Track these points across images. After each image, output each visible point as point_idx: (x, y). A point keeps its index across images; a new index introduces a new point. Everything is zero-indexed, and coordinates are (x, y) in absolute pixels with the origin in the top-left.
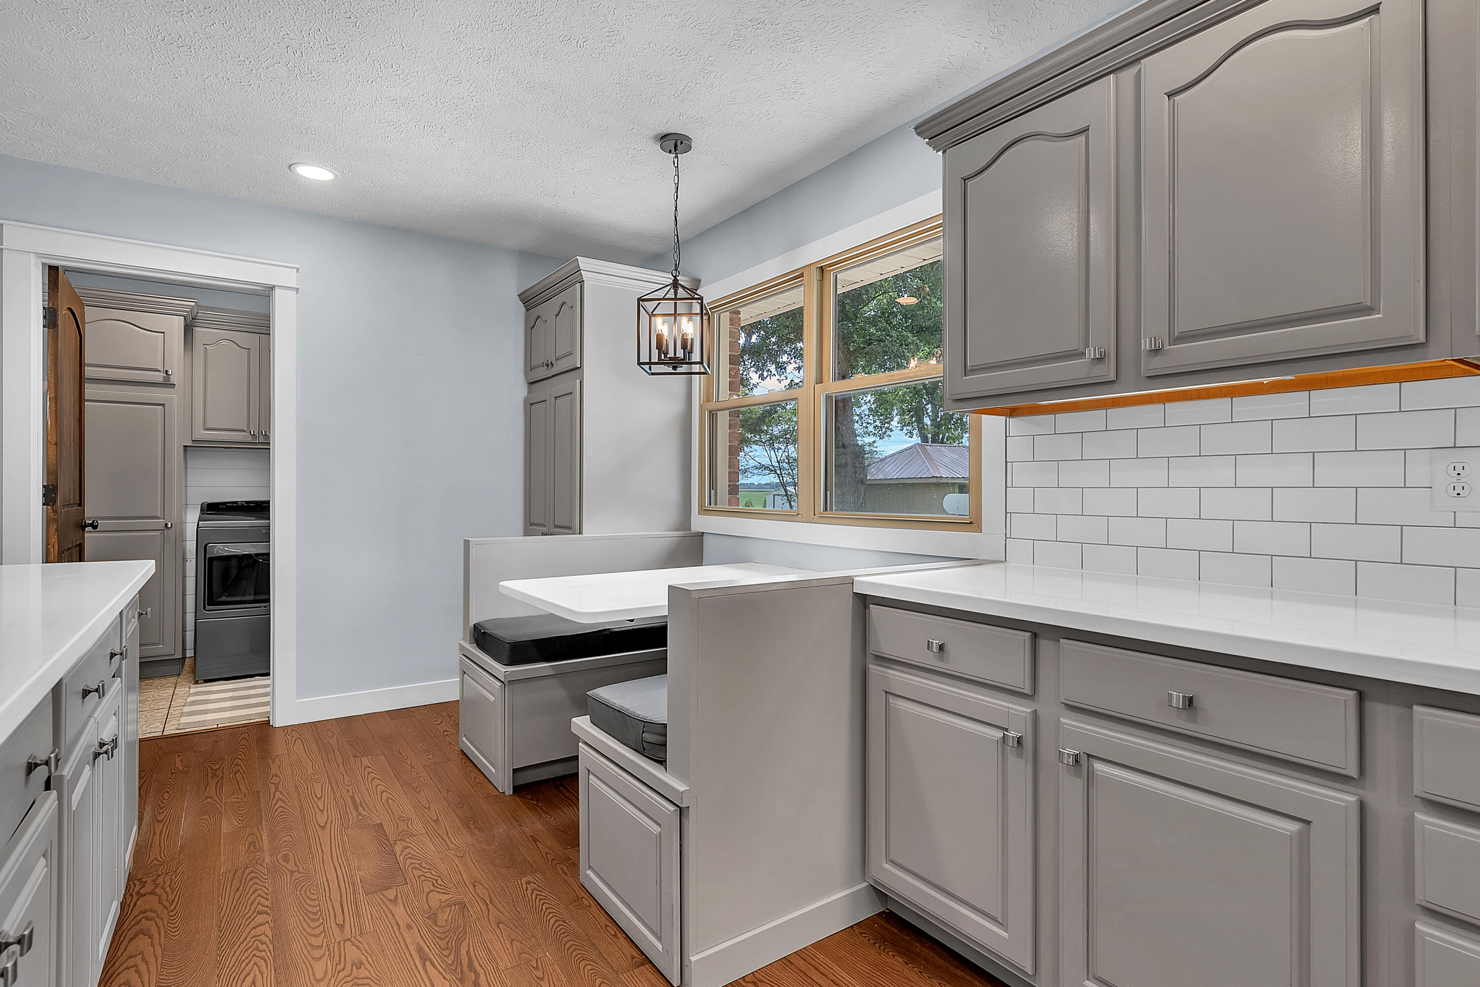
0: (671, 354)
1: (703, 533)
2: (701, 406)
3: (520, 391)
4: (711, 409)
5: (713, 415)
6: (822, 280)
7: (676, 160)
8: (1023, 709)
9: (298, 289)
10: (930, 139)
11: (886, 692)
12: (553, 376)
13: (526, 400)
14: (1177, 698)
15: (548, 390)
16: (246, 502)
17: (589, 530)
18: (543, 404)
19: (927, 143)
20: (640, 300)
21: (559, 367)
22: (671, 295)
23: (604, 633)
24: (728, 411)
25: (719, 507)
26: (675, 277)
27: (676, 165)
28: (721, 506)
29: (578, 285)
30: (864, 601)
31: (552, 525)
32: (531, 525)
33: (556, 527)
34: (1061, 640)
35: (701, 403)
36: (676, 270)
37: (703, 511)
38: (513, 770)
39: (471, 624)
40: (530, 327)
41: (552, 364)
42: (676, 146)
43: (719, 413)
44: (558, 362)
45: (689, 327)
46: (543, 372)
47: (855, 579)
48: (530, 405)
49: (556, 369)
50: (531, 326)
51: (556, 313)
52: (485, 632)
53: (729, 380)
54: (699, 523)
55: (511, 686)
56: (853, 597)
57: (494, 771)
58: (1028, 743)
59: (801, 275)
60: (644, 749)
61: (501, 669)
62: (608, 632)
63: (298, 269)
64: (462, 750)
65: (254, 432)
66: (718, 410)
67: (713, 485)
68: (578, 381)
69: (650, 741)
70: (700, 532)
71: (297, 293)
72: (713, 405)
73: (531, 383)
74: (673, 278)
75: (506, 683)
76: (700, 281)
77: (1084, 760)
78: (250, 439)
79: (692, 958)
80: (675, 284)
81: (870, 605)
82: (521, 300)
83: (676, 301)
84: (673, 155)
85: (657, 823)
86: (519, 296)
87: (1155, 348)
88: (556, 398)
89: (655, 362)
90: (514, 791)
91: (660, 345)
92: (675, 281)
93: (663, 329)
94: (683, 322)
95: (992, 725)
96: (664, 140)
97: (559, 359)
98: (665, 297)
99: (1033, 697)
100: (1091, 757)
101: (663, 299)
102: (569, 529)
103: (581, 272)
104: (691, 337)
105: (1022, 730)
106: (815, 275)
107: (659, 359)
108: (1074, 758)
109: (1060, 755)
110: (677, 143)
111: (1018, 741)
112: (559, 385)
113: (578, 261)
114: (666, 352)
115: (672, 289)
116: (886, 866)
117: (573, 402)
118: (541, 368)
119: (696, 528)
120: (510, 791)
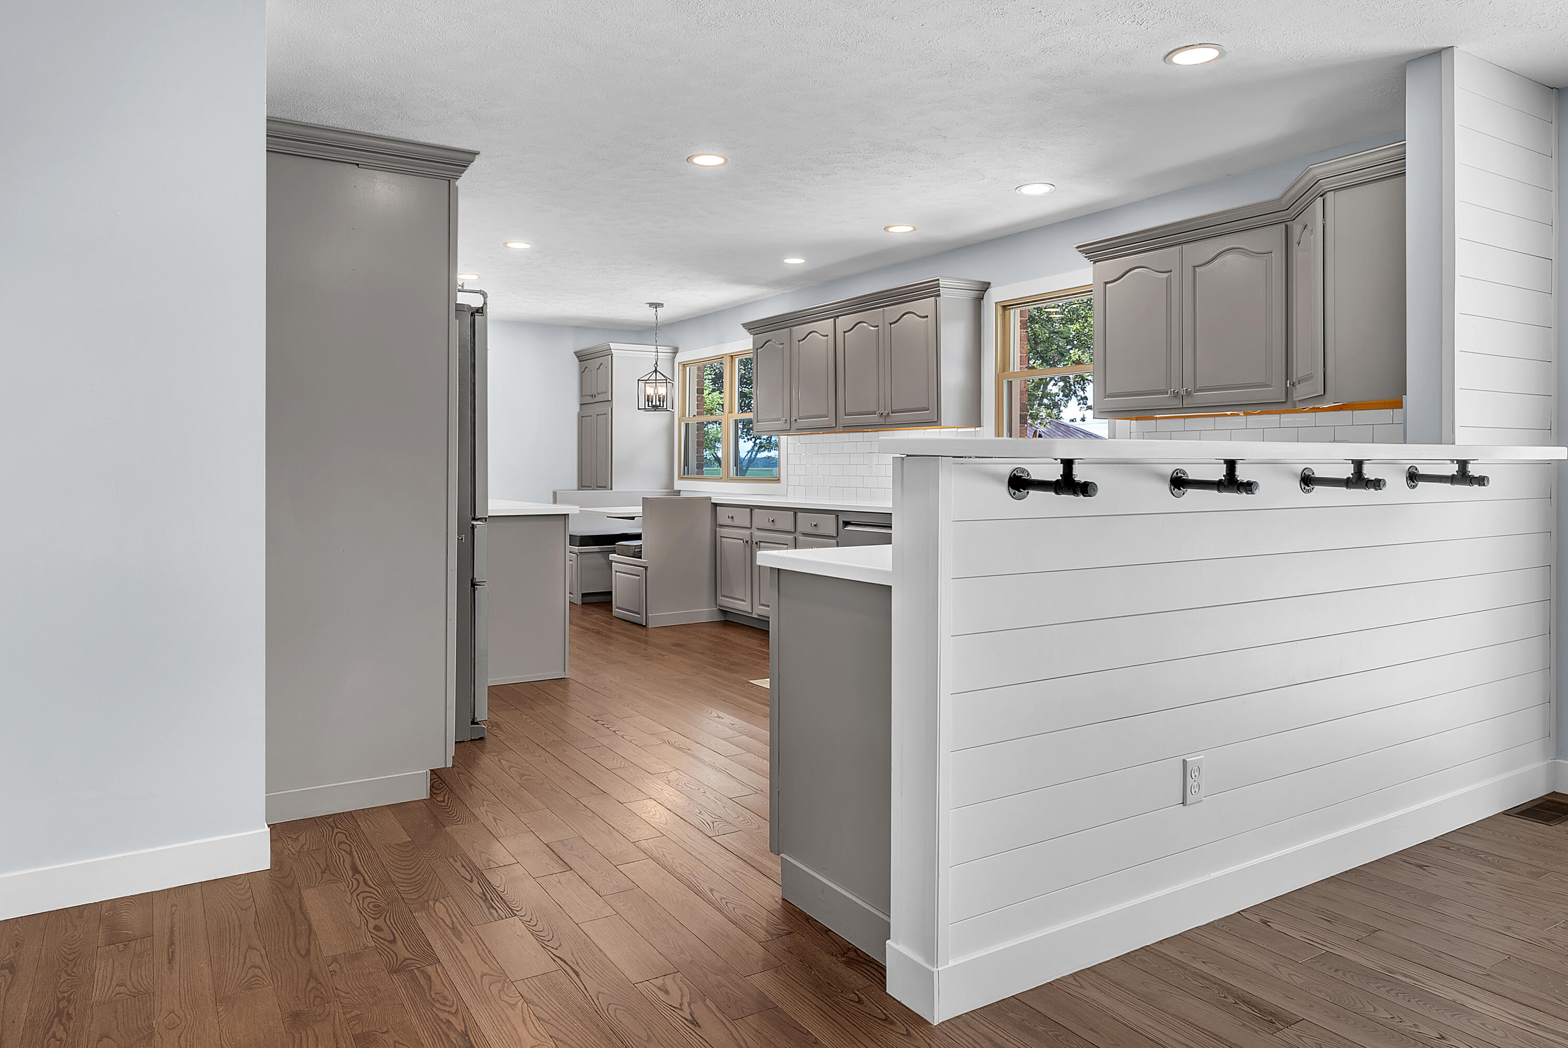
0: (654, 404)
1: (679, 490)
2: (679, 419)
3: (576, 408)
6: (732, 361)
7: (656, 311)
8: (748, 532)
10: (749, 330)
11: (721, 537)
12: (595, 402)
13: (579, 414)
14: (771, 520)
15: (591, 410)
17: (617, 487)
18: (590, 418)
19: (747, 331)
20: (639, 380)
21: (598, 398)
22: (654, 377)
24: (696, 422)
26: (656, 367)
27: (656, 314)
28: (691, 476)
29: (610, 356)
30: (716, 505)
31: (595, 486)
33: (583, 487)
34: (755, 510)
35: (680, 417)
36: (656, 361)
37: (680, 478)
38: (583, 594)
40: (582, 372)
41: (595, 396)
42: (656, 307)
43: (690, 423)
45: (662, 391)
46: (589, 400)
47: (711, 497)
48: (581, 418)
49: (597, 399)
51: (598, 368)
53: (697, 403)
54: (679, 485)
55: (581, 555)
56: (711, 504)
58: (749, 542)
59: (723, 358)
60: (635, 555)
67: (686, 463)
68: (610, 408)
69: (637, 551)
73: (582, 405)
75: (578, 554)
76: (678, 349)
77: (758, 542)
79: (649, 615)
80: (656, 371)
81: (717, 507)
82: (576, 355)
83: (656, 380)
84: (655, 309)
85: (639, 576)
86: (575, 353)
87: (795, 420)
88: (597, 415)
89: (647, 407)
90: (582, 604)
91: (648, 399)
92: (656, 369)
93: (650, 391)
94: (659, 388)
95: (743, 539)
96: (651, 304)
97: (598, 394)
98: (650, 379)
99: (751, 528)
100: (760, 542)
101: (648, 380)
102: (605, 487)
103: (612, 350)
104: (663, 395)
105: (748, 539)
106: (729, 359)
107: (648, 406)
108: (756, 543)
109: (754, 543)
110: (656, 305)
111: (747, 542)
112: (599, 408)
113: (609, 345)
114: (652, 402)
115: (654, 374)
116: (721, 598)
117: (607, 419)
118: (588, 397)
119: (676, 488)
120: (580, 603)
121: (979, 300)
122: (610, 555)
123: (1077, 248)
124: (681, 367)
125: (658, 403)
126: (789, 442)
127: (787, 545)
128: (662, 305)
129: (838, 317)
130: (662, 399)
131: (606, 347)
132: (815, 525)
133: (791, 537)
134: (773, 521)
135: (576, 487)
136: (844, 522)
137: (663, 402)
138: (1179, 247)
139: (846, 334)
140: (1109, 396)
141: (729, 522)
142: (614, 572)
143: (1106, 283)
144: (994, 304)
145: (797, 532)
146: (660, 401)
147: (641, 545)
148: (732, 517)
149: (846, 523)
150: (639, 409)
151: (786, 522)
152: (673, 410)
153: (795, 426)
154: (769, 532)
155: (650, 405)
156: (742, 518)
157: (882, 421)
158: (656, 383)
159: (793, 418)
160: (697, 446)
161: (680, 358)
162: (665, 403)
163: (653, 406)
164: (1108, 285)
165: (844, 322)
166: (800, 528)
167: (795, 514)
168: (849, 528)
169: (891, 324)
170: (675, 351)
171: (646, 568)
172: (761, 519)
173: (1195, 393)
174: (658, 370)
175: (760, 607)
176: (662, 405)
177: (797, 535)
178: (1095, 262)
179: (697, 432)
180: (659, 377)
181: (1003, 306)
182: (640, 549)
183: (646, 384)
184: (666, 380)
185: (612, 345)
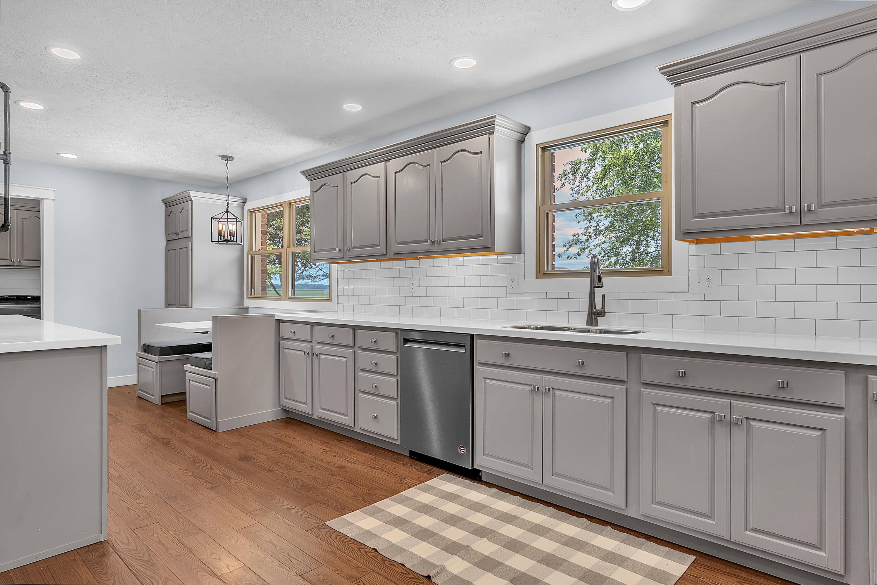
0: (226, 238)
1: (248, 307)
2: (248, 253)
3: (163, 243)
4: (252, 254)
5: (253, 257)
6: (290, 208)
7: (227, 164)
8: (308, 345)
9: (54, 200)
10: (306, 177)
11: (284, 348)
12: (179, 239)
13: (166, 248)
14: (331, 335)
15: (176, 245)
16: (9, 296)
17: (196, 305)
18: (174, 251)
19: (305, 178)
20: (212, 218)
21: (181, 236)
22: (225, 216)
23: (200, 344)
24: (261, 255)
25: (256, 296)
26: (227, 208)
27: (227, 166)
28: (257, 295)
29: (190, 202)
30: (279, 321)
31: (179, 304)
32: (169, 305)
33: (180, 305)
34: (315, 326)
35: (248, 251)
36: (227, 206)
37: (249, 298)
38: (162, 395)
39: (142, 344)
41: (178, 234)
42: (227, 159)
43: (256, 256)
44: (181, 233)
45: (232, 227)
46: (174, 237)
47: (276, 315)
48: (168, 251)
50: (168, 215)
51: (180, 211)
52: (149, 346)
54: (247, 303)
55: (161, 364)
56: (275, 321)
57: (153, 398)
58: (310, 354)
59: (284, 204)
60: (206, 367)
61: (156, 358)
62: (201, 344)
63: (54, 191)
64: (138, 396)
65: (13, 260)
66: (256, 255)
67: (253, 286)
68: (190, 243)
69: (208, 363)
70: (247, 307)
71: (54, 201)
72: (252, 253)
73: (168, 241)
74: (226, 209)
75: (158, 362)
76: (246, 199)
78: (11, 264)
79: (219, 421)
80: (227, 211)
81: (280, 323)
82: (163, 203)
83: (227, 218)
84: (226, 161)
85: (209, 386)
86: (162, 200)
87: (349, 250)
88: (180, 249)
89: (219, 241)
90: (162, 404)
91: (220, 234)
92: (227, 210)
93: (222, 227)
94: (230, 226)
95: (304, 351)
96: (222, 157)
97: (181, 232)
98: (223, 217)
99: (311, 342)
100: (320, 354)
101: (221, 218)
102: (186, 305)
103: (191, 197)
104: (234, 231)
105: (309, 351)
106: (287, 206)
107: (221, 239)
108: (317, 355)
109: (315, 355)
110: (227, 158)
111: (308, 354)
112: (181, 243)
113: (189, 192)
114: (224, 237)
115: (226, 213)
116: (284, 400)
117: (187, 251)
118: (173, 235)
119: (245, 305)
120: (160, 403)
121: (521, 142)
122: (184, 365)
123: (660, 69)
124: (249, 213)
125: (229, 238)
126: (338, 269)
127: (347, 357)
128: (232, 158)
129: (389, 160)
130: (233, 234)
131: (185, 195)
132: (375, 342)
133: (350, 351)
134: (332, 336)
135: (164, 306)
136: (404, 339)
137: (234, 237)
138: (797, 56)
139: (397, 174)
140: (697, 217)
141: (291, 336)
142: (187, 381)
143: (694, 103)
144: (536, 145)
145: (356, 347)
146: (230, 236)
147: (212, 358)
148: (294, 332)
149: (406, 341)
150: (212, 242)
151: (346, 337)
152: (242, 244)
153: (348, 254)
154: (327, 346)
155: (222, 238)
156: (304, 332)
157: (433, 248)
158: (227, 221)
159: (347, 249)
160: (262, 273)
161: (249, 206)
162: (235, 238)
163: (225, 240)
164: (697, 105)
165: (395, 164)
166: (359, 343)
167: (354, 330)
168: (408, 345)
169: (442, 162)
170: (245, 201)
171: (216, 379)
172: (320, 334)
173: (818, 209)
174: (229, 211)
175: (320, 410)
176: (232, 239)
177: (356, 349)
178: (677, 85)
179: (261, 263)
180: (230, 216)
181: (542, 147)
182: (211, 362)
183: (219, 222)
184: (236, 218)
185: (192, 193)
